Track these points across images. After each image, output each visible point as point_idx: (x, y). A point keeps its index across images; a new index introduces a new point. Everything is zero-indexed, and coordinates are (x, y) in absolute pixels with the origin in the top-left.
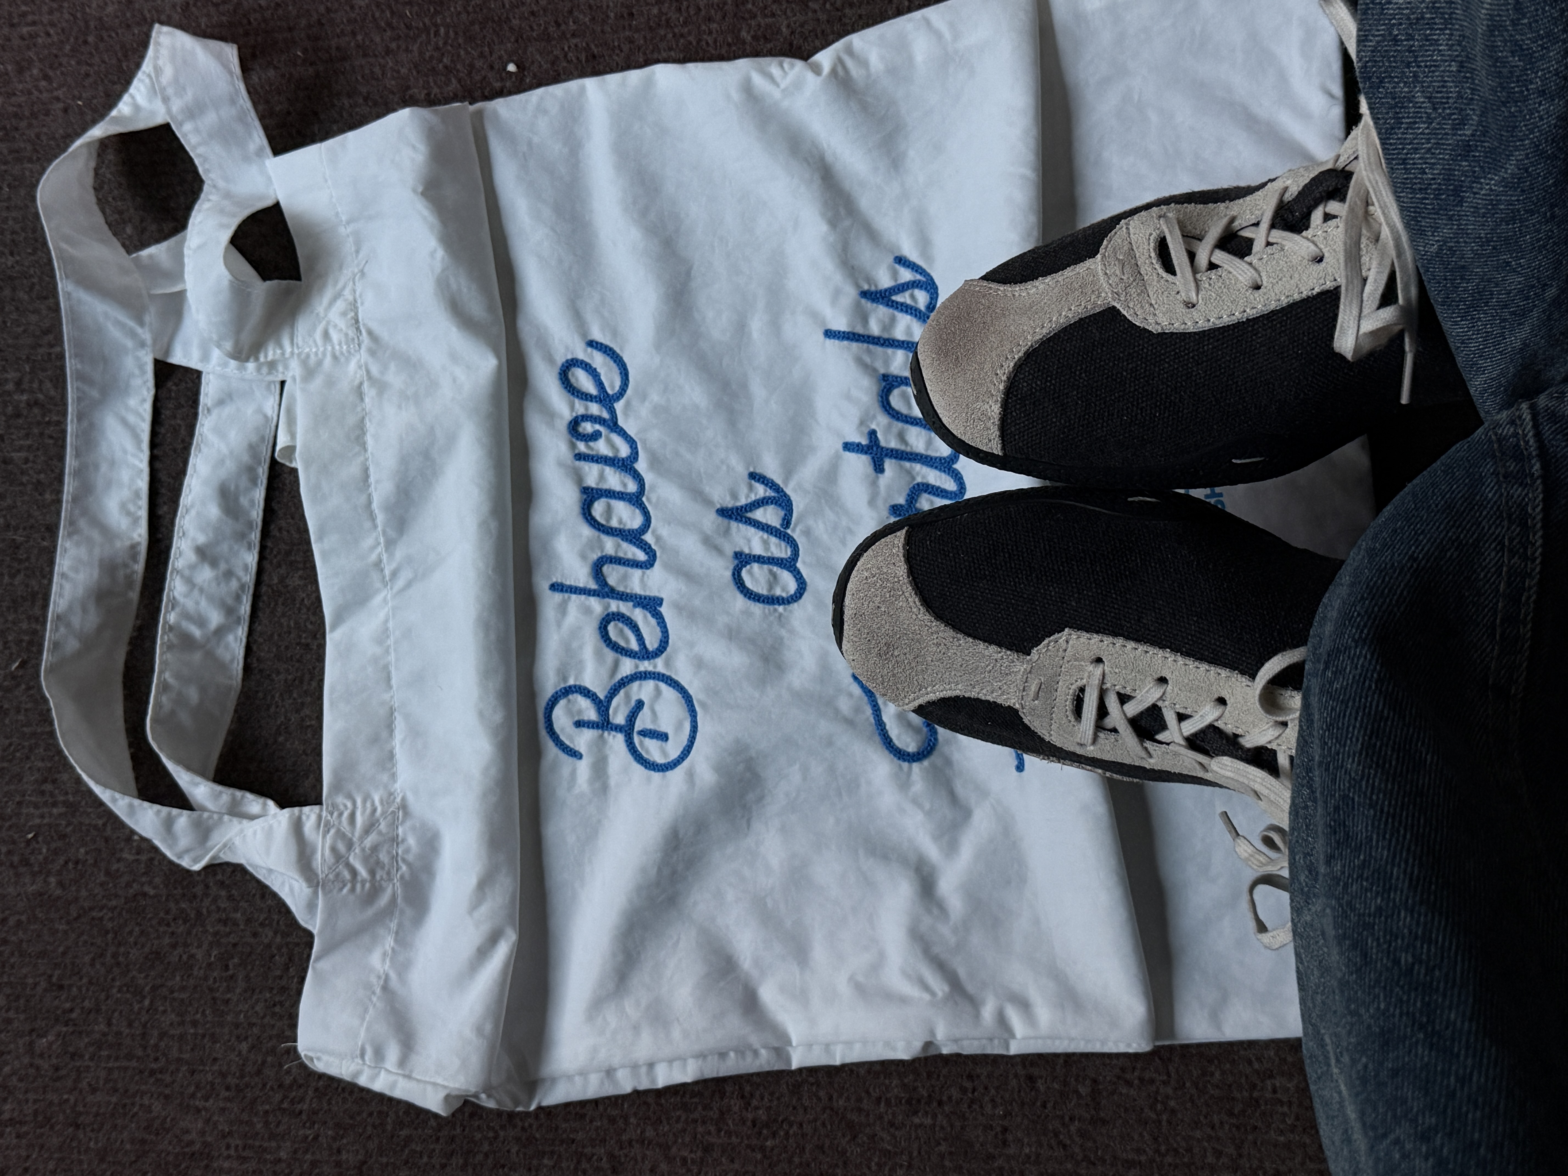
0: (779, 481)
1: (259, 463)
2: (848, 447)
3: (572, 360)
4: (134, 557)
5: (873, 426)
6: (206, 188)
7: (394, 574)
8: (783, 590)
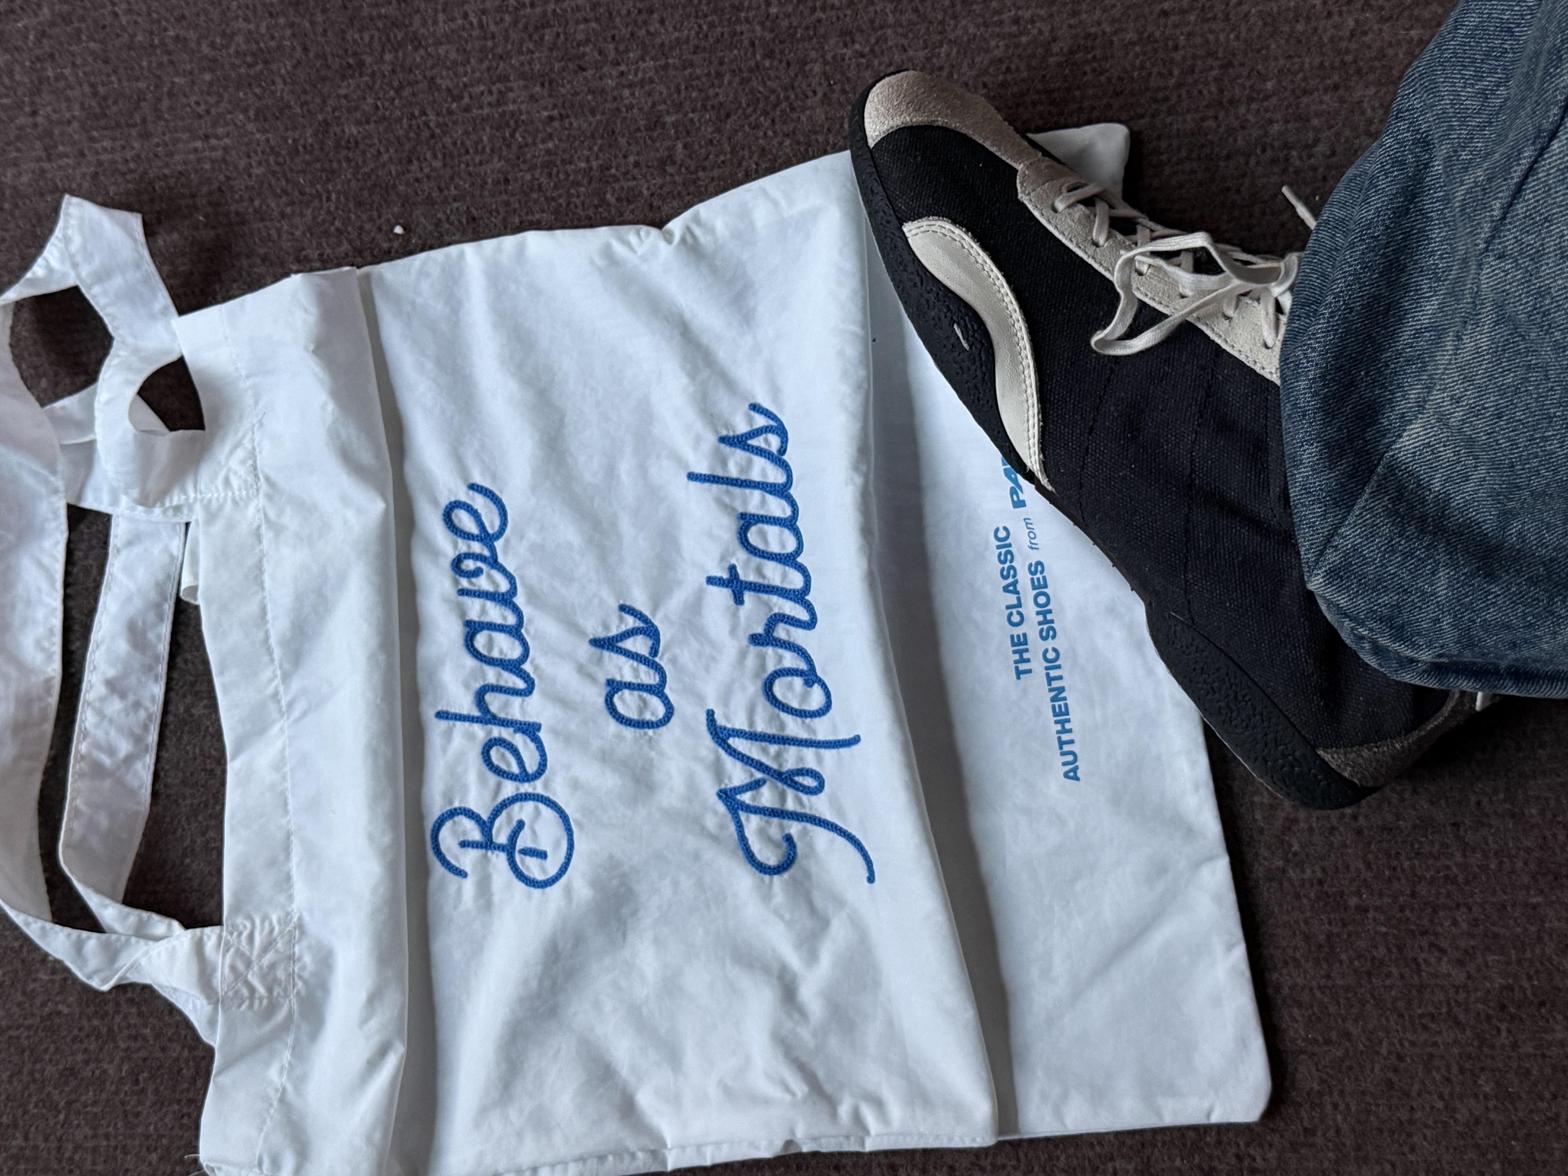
0: (647, 612)
1: (166, 600)
2: (711, 580)
3: (455, 502)
4: (48, 691)
5: (733, 561)
6: (115, 344)
7: (290, 705)
8: (653, 714)
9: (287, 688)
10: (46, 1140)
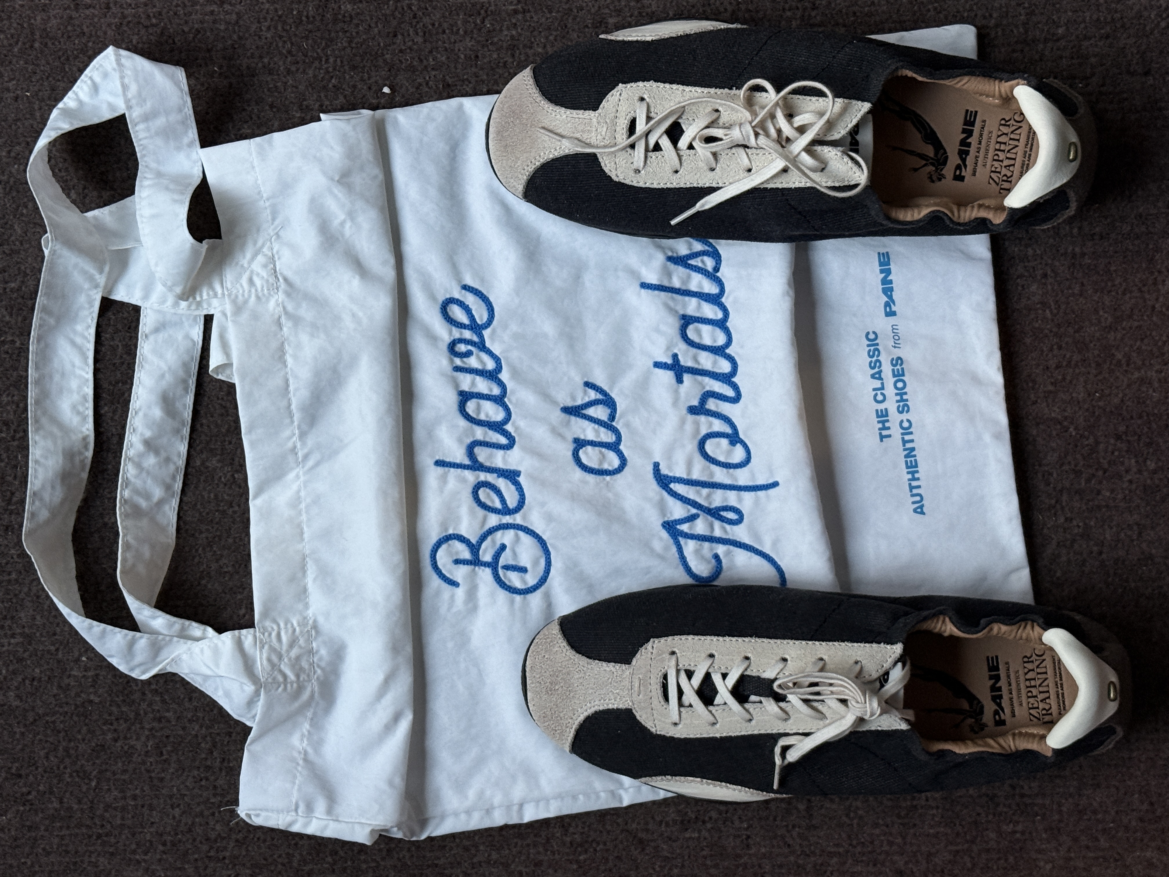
0: (606, 388)
1: (190, 375)
2: (657, 365)
3: (450, 299)
4: (86, 447)
5: (676, 350)
7: (306, 457)
8: (610, 465)
9: (304, 444)
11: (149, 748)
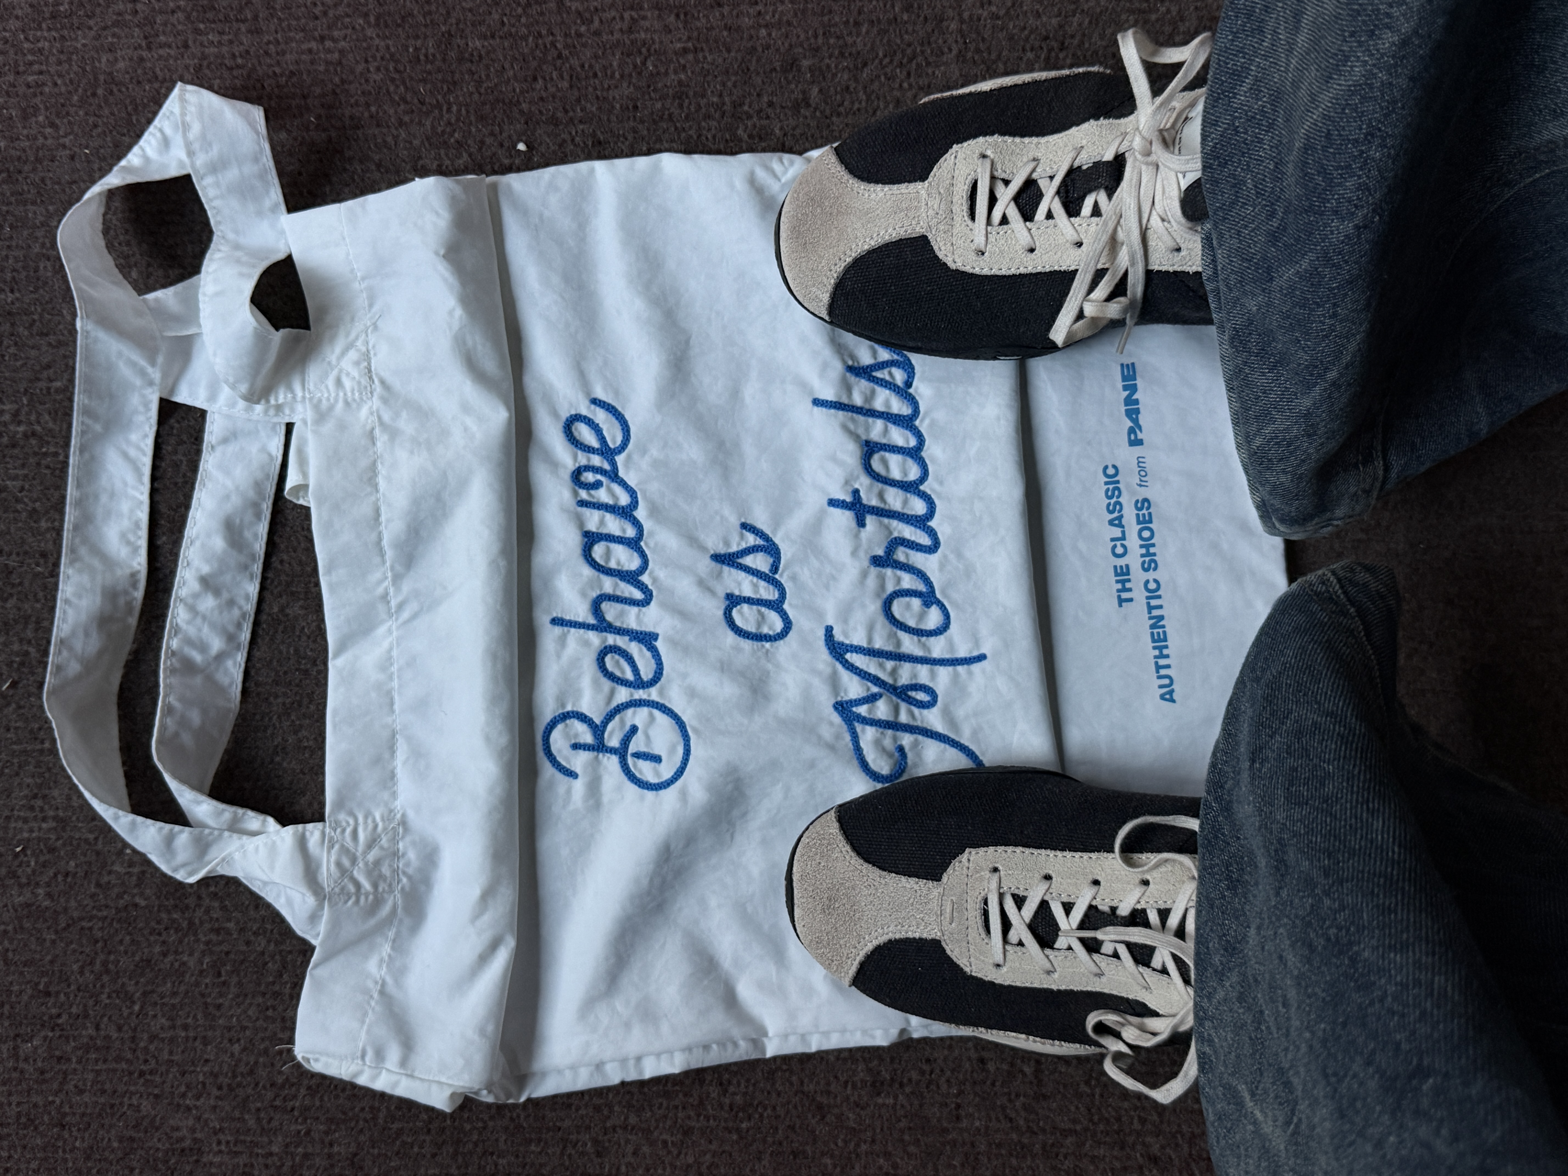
0: (768, 531)
1: (264, 499)
2: (833, 503)
3: (576, 415)
4: (134, 585)
5: (857, 486)
6: (215, 237)
7: (400, 607)
8: (770, 628)
9: (398, 589)
10: (120, 1029)
11: (205, 966)
